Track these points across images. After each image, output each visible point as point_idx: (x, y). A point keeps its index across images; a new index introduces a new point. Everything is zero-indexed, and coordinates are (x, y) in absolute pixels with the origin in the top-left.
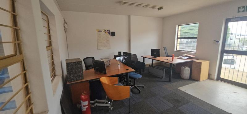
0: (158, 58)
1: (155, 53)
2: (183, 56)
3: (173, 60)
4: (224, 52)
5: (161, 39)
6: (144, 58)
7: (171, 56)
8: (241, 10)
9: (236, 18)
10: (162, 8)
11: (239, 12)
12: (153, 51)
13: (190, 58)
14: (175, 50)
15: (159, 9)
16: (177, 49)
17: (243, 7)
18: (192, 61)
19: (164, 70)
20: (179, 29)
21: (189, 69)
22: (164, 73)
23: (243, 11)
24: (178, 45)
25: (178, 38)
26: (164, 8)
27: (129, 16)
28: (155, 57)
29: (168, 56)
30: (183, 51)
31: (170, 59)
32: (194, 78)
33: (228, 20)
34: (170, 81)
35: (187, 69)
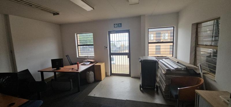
0: (62, 69)
1: (57, 63)
2: (86, 62)
3: (78, 68)
4: (111, 54)
5: (62, 47)
6: (42, 72)
7: (77, 64)
8: (116, 26)
9: (114, 31)
10: (58, 14)
11: (115, 27)
12: (53, 61)
13: (91, 63)
14: (78, 57)
15: (54, 14)
16: (79, 56)
17: (117, 24)
18: (93, 66)
19: (71, 80)
20: (78, 37)
21: (93, 73)
22: (72, 84)
23: (117, 27)
24: (79, 51)
25: (78, 46)
26: (60, 13)
28: (58, 69)
29: (72, 64)
30: (85, 57)
31: (75, 66)
32: (98, 80)
33: (110, 33)
34: (79, 91)
35: (92, 73)
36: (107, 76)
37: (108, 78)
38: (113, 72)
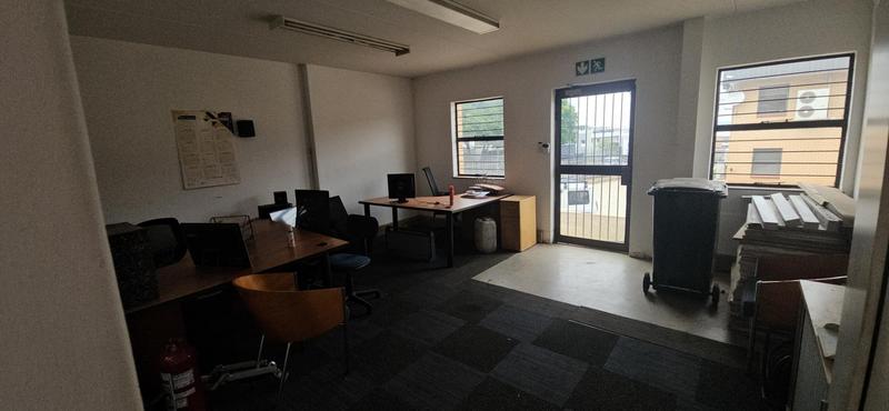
0: (411, 202)
1: (401, 186)
2: (476, 190)
3: (451, 203)
4: (561, 170)
5: (414, 144)
6: (367, 205)
7: (447, 194)
8: (583, 69)
9: (575, 88)
10: (406, 51)
11: (578, 74)
12: (392, 179)
13: (493, 193)
14: (455, 175)
15: (398, 53)
16: (461, 173)
17: (586, 63)
18: (498, 202)
19: (432, 234)
20: (460, 113)
21: (493, 222)
22: (433, 244)
23: (587, 72)
24: (461, 158)
25: (458, 140)
26: (411, 48)
27: (302, 68)
28: (402, 200)
29: (439, 194)
31: (444, 200)
32: (508, 245)
33: (561, 95)
34: (450, 265)
35: (489, 225)
36: (540, 240)
37: (543, 249)
38: (562, 233)
